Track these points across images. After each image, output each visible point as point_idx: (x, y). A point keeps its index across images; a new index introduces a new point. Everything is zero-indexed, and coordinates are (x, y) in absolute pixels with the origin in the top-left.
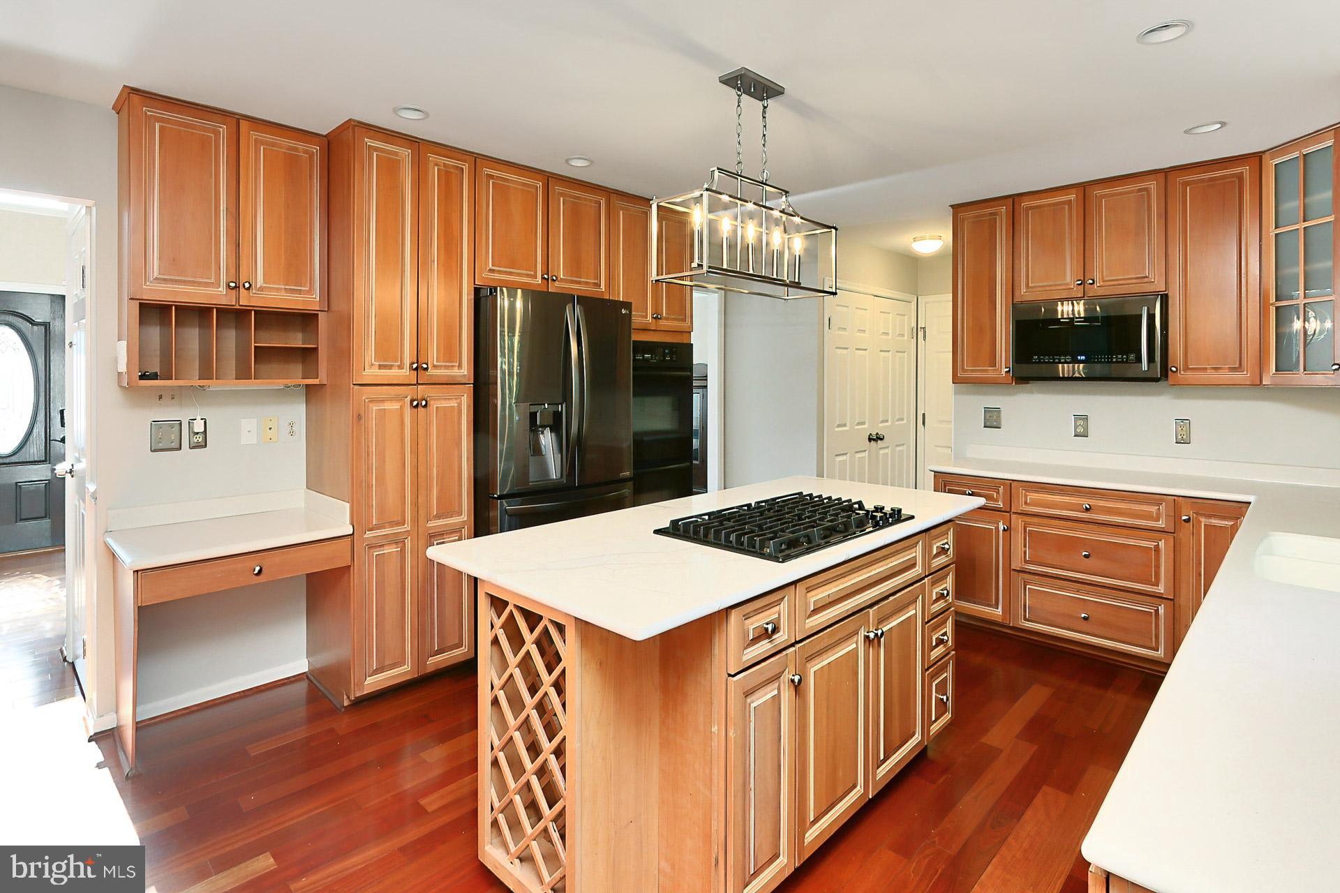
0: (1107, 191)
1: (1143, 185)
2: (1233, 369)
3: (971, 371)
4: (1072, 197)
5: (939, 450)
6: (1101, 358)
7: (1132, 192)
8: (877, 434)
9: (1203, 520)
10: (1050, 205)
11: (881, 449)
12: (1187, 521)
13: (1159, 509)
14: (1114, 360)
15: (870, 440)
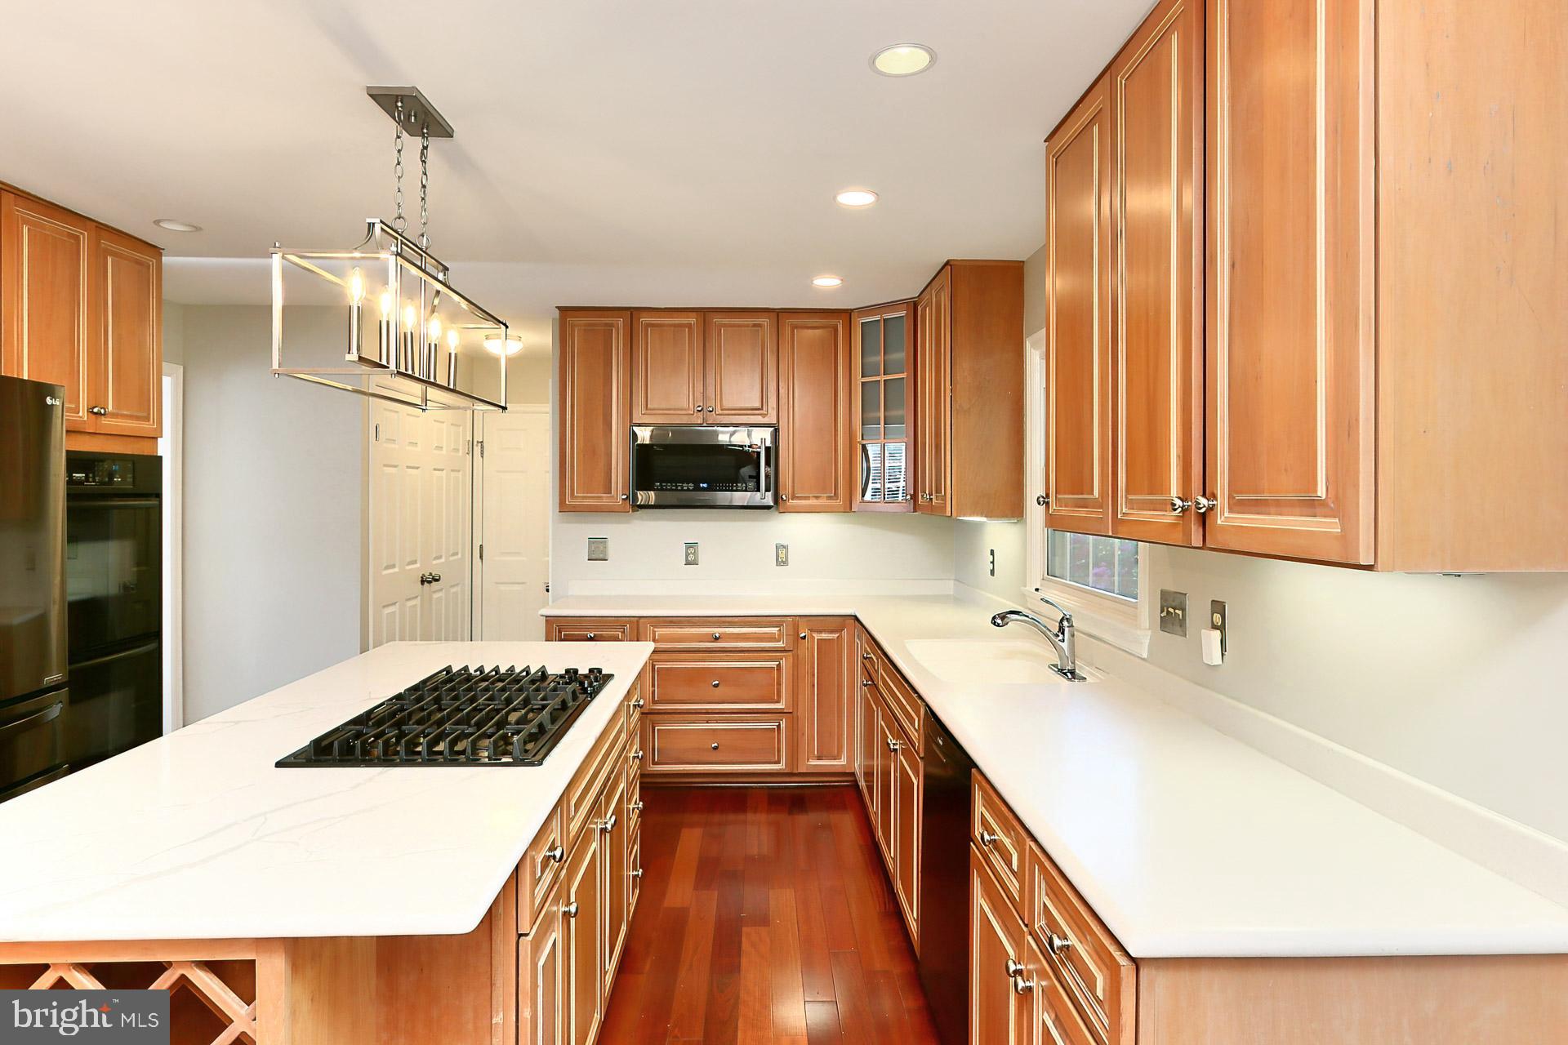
0: (726, 321)
1: (757, 321)
2: (830, 498)
3: (581, 498)
4: (693, 321)
5: (502, 587)
6: (729, 486)
7: (748, 326)
8: (431, 574)
9: (815, 635)
10: (671, 325)
11: (434, 592)
12: (804, 638)
13: (780, 630)
14: (735, 488)
15: (423, 582)
